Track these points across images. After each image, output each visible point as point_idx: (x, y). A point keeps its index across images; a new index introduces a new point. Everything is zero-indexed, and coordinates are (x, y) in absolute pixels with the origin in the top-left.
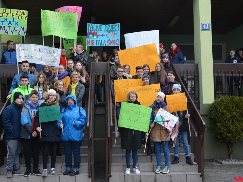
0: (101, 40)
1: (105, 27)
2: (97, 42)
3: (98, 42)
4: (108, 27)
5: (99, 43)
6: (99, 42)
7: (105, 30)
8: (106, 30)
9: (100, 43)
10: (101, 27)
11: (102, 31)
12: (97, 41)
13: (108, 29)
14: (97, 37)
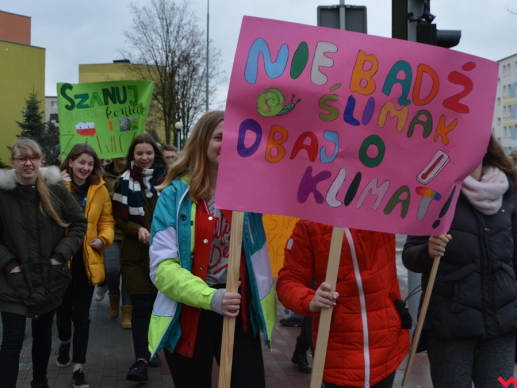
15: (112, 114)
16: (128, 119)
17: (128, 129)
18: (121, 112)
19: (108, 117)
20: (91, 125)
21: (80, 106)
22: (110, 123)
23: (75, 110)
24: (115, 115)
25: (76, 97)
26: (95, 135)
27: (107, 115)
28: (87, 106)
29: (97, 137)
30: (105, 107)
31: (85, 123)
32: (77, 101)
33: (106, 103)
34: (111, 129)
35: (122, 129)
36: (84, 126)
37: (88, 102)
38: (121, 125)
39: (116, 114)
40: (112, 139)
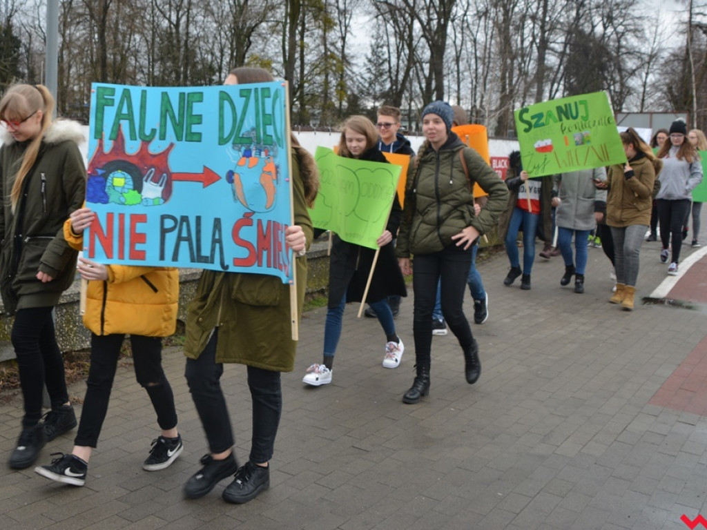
0: (198, 219)
1: (221, 108)
2: (164, 232)
3: (176, 232)
4: (239, 102)
5: (180, 238)
6: (184, 234)
7: (221, 128)
8: (226, 134)
9: (189, 239)
10: (197, 108)
11: (197, 138)
12: (169, 224)
13: (238, 124)
14: (167, 194)
15: (567, 130)
16: (581, 134)
17: (582, 143)
18: (574, 128)
19: (563, 133)
20: (548, 142)
21: (537, 125)
22: (566, 138)
23: (533, 130)
24: (570, 131)
25: (533, 117)
26: (553, 151)
27: (563, 131)
28: (543, 125)
29: (555, 153)
30: (560, 123)
31: (542, 140)
32: (533, 122)
33: (561, 120)
34: (567, 144)
35: (577, 144)
36: (542, 144)
37: (543, 120)
38: (576, 139)
39: (571, 129)
40: (569, 153)
